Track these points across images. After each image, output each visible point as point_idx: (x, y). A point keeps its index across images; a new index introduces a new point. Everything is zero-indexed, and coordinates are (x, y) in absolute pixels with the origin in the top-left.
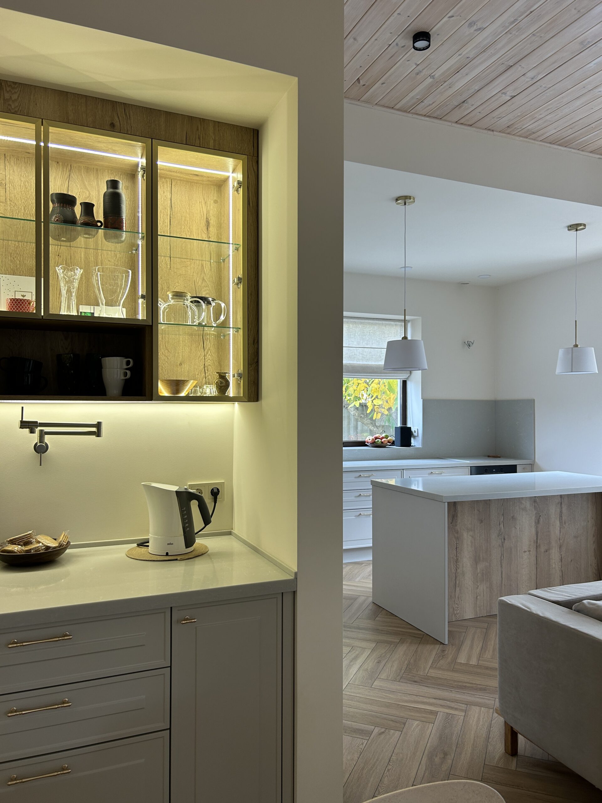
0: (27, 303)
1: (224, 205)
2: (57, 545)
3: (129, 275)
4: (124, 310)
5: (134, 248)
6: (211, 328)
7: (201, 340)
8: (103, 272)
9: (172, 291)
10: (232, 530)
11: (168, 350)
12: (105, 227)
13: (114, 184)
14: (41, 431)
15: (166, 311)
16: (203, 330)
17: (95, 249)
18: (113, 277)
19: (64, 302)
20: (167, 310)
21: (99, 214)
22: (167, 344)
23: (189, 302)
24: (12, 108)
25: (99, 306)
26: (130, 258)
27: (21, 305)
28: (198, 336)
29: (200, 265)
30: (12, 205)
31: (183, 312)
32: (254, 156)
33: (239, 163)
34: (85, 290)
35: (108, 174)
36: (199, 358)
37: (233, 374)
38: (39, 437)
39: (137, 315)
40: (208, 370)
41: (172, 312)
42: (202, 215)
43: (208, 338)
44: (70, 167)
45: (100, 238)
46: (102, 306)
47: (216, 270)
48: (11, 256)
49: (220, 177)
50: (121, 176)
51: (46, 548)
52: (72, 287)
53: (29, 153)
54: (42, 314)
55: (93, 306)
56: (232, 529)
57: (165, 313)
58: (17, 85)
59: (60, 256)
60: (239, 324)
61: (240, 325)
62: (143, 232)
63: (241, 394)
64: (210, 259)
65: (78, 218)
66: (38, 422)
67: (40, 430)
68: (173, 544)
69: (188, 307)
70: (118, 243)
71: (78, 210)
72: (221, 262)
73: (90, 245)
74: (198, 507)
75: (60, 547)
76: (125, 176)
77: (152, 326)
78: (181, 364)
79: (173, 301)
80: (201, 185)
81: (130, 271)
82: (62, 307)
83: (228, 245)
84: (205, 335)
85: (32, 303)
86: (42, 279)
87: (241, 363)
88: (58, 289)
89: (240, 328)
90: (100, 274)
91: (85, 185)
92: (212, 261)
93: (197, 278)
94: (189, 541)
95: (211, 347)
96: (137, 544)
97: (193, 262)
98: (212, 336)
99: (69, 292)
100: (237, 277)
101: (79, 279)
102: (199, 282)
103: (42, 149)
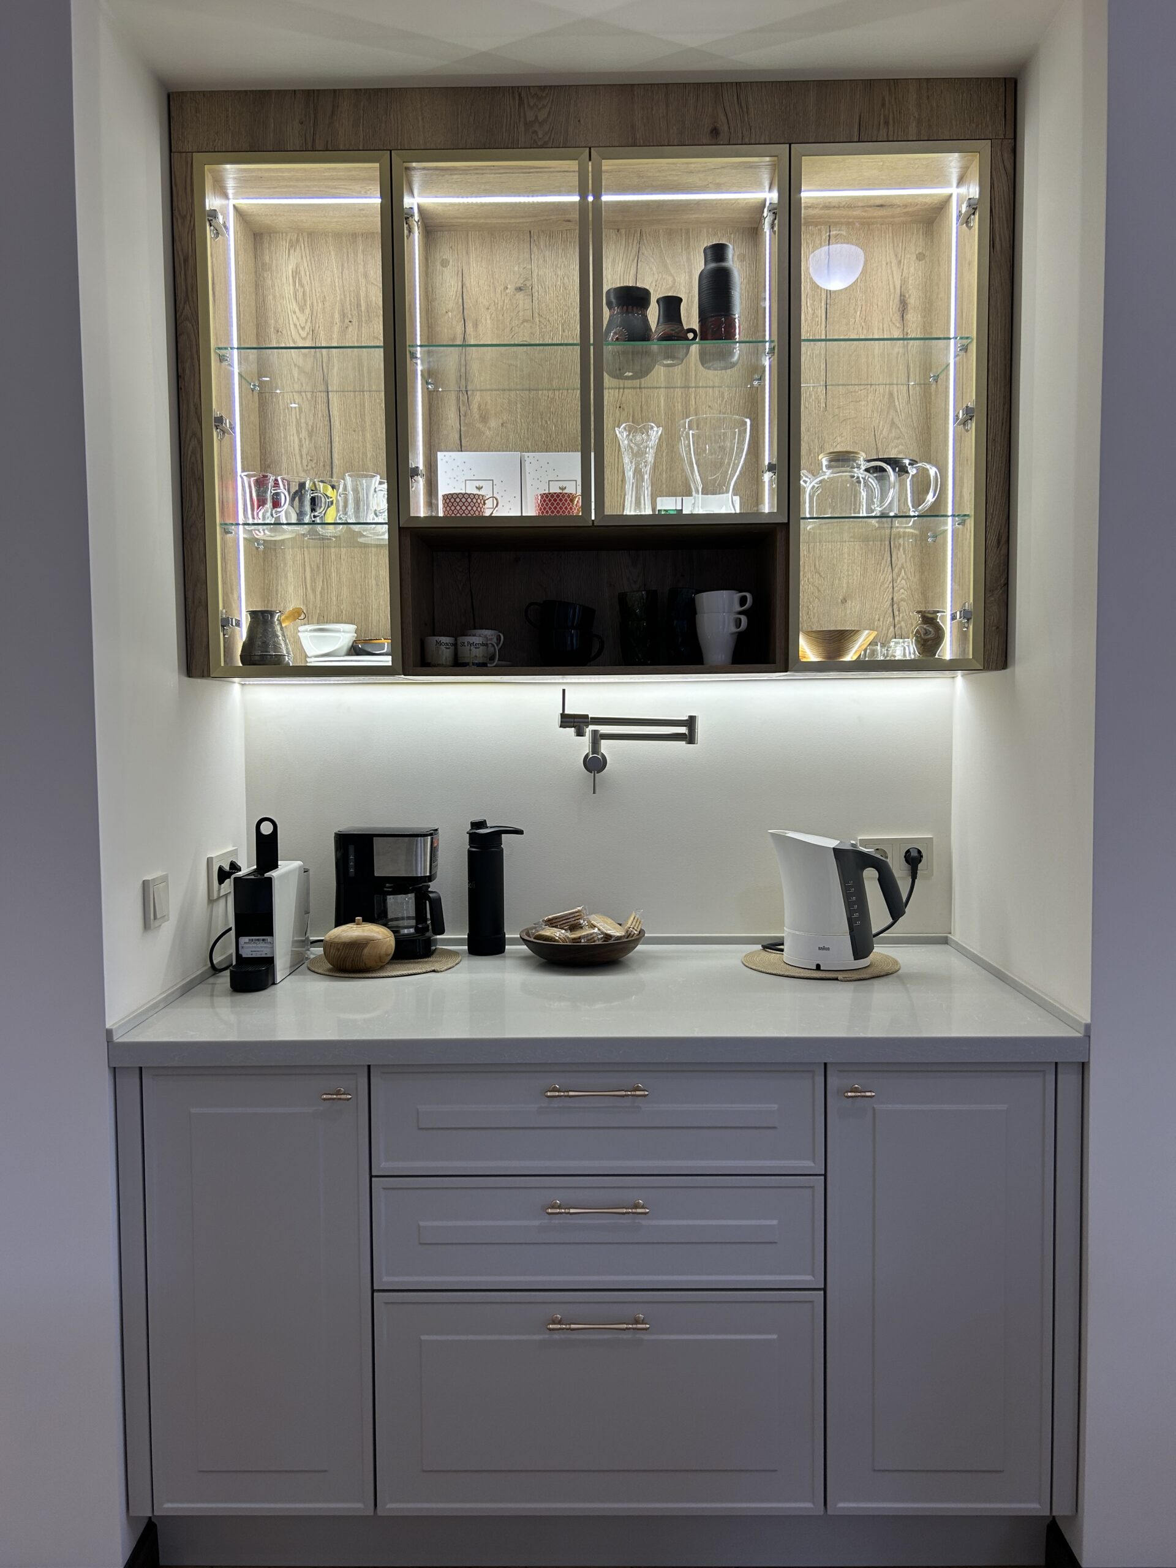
0: (568, 500)
1: (939, 261)
2: (624, 934)
3: (746, 429)
4: (737, 499)
5: (756, 376)
6: (908, 519)
7: (887, 550)
8: (697, 429)
9: (828, 451)
10: (949, 935)
11: (819, 574)
12: (701, 339)
13: (717, 252)
14: (595, 732)
15: (816, 494)
16: (891, 527)
17: (684, 387)
18: (717, 437)
19: (630, 493)
20: (819, 492)
21: (690, 317)
22: (819, 561)
23: (861, 471)
24: (540, 136)
25: (692, 496)
26: (749, 398)
27: (558, 504)
28: (881, 541)
29: (887, 393)
30: (543, 324)
31: (849, 493)
32: (1007, 137)
33: (973, 161)
34: (667, 469)
35: (707, 236)
36: (881, 586)
37: (952, 614)
38: (592, 743)
39: (761, 504)
40: (899, 611)
41: (828, 496)
42: (892, 290)
43: (900, 544)
44: (639, 235)
45: (692, 365)
46: (697, 495)
47: (918, 402)
48: (542, 418)
49: (930, 202)
50: (732, 236)
51: (606, 938)
52: (643, 464)
53: (569, 221)
54: (593, 518)
55: (681, 498)
56: (950, 933)
57: (815, 497)
58: (547, 91)
59: (623, 409)
60: (966, 507)
61: (969, 508)
62: (772, 339)
63: (968, 654)
64: (907, 380)
65: (653, 331)
66: (590, 716)
67: (592, 730)
68: (828, 949)
69: (859, 482)
70: (726, 368)
71: (653, 314)
72: (930, 384)
73: (675, 380)
74: (877, 882)
75: (627, 938)
76: (739, 235)
77: (787, 525)
78: (844, 601)
79: (831, 471)
80: (890, 225)
81: (748, 421)
82: (627, 504)
83: (945, 341)
84: (894, 539)
85: (577, 499)
86: (593, 454)
87: (969, 589)
88: (619, 471)
89: (968, 515)
90: (692, 434)
91: (666, 266)
92: (913, 383)
93: (879, 423)
94: (861, 944)
95: (906, 562)
96: (762, 946)
97: (872, 389)
98: (908, 539)
99: (638, 473)
100: (964, 406)
101: (655, 447)
102: (883, 429)
103: (590, 209)
